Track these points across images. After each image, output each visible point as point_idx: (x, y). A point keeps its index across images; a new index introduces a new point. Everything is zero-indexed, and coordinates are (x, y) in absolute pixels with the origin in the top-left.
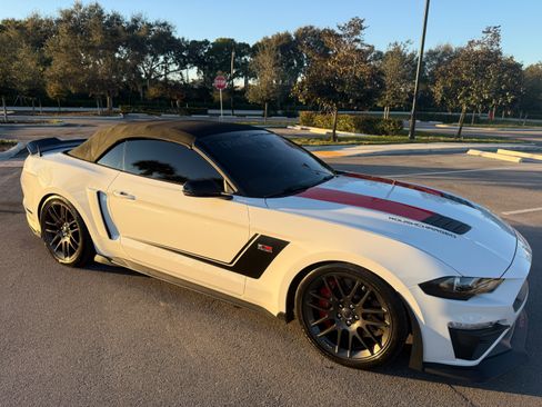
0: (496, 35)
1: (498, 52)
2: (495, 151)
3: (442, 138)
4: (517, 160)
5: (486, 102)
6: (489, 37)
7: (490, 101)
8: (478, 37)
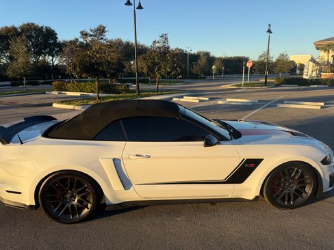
0: (166, 39)
1: (168, 48)
2: (182, 97)
3: (152, 93)
4: (198, 101)
5: (169, 73)
6: (163, 39)
7: (170, 72)
8: (158, 39)
